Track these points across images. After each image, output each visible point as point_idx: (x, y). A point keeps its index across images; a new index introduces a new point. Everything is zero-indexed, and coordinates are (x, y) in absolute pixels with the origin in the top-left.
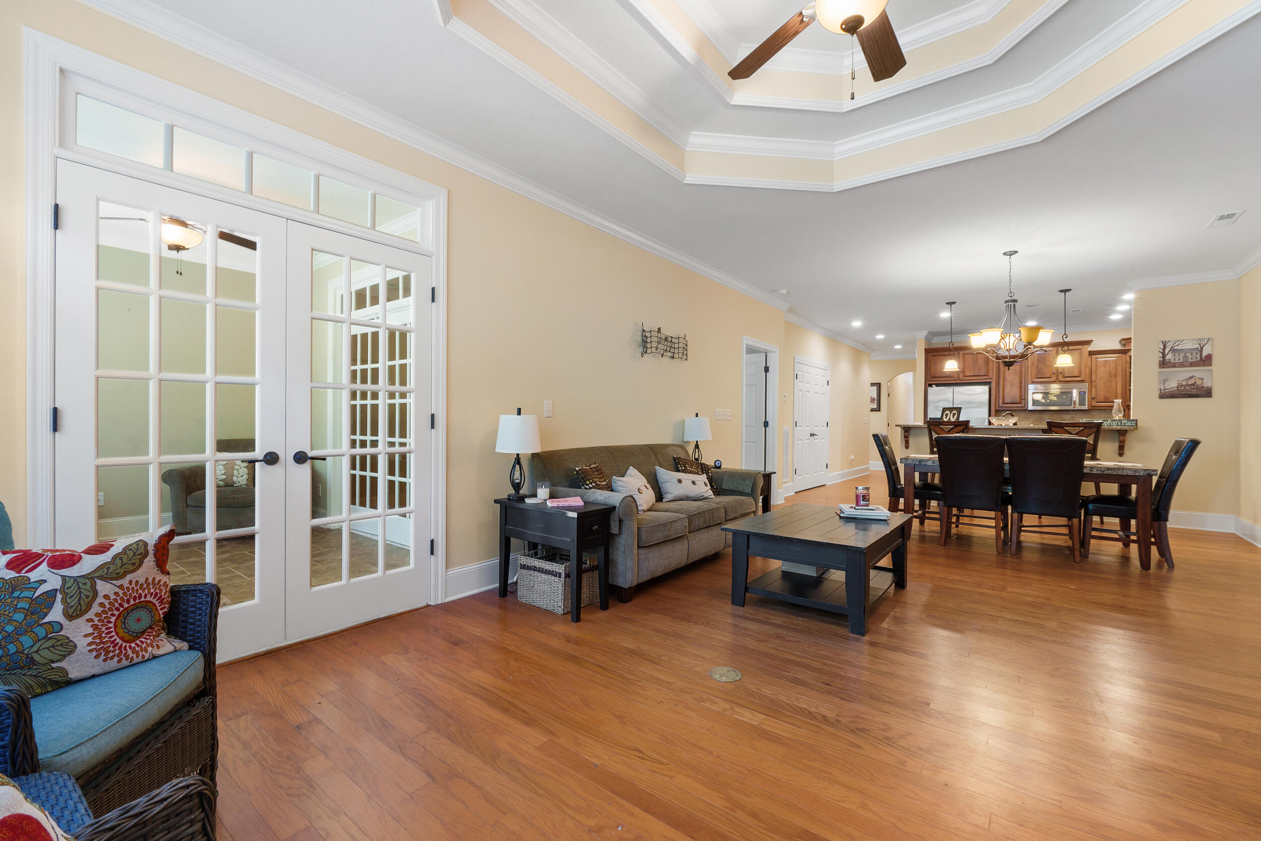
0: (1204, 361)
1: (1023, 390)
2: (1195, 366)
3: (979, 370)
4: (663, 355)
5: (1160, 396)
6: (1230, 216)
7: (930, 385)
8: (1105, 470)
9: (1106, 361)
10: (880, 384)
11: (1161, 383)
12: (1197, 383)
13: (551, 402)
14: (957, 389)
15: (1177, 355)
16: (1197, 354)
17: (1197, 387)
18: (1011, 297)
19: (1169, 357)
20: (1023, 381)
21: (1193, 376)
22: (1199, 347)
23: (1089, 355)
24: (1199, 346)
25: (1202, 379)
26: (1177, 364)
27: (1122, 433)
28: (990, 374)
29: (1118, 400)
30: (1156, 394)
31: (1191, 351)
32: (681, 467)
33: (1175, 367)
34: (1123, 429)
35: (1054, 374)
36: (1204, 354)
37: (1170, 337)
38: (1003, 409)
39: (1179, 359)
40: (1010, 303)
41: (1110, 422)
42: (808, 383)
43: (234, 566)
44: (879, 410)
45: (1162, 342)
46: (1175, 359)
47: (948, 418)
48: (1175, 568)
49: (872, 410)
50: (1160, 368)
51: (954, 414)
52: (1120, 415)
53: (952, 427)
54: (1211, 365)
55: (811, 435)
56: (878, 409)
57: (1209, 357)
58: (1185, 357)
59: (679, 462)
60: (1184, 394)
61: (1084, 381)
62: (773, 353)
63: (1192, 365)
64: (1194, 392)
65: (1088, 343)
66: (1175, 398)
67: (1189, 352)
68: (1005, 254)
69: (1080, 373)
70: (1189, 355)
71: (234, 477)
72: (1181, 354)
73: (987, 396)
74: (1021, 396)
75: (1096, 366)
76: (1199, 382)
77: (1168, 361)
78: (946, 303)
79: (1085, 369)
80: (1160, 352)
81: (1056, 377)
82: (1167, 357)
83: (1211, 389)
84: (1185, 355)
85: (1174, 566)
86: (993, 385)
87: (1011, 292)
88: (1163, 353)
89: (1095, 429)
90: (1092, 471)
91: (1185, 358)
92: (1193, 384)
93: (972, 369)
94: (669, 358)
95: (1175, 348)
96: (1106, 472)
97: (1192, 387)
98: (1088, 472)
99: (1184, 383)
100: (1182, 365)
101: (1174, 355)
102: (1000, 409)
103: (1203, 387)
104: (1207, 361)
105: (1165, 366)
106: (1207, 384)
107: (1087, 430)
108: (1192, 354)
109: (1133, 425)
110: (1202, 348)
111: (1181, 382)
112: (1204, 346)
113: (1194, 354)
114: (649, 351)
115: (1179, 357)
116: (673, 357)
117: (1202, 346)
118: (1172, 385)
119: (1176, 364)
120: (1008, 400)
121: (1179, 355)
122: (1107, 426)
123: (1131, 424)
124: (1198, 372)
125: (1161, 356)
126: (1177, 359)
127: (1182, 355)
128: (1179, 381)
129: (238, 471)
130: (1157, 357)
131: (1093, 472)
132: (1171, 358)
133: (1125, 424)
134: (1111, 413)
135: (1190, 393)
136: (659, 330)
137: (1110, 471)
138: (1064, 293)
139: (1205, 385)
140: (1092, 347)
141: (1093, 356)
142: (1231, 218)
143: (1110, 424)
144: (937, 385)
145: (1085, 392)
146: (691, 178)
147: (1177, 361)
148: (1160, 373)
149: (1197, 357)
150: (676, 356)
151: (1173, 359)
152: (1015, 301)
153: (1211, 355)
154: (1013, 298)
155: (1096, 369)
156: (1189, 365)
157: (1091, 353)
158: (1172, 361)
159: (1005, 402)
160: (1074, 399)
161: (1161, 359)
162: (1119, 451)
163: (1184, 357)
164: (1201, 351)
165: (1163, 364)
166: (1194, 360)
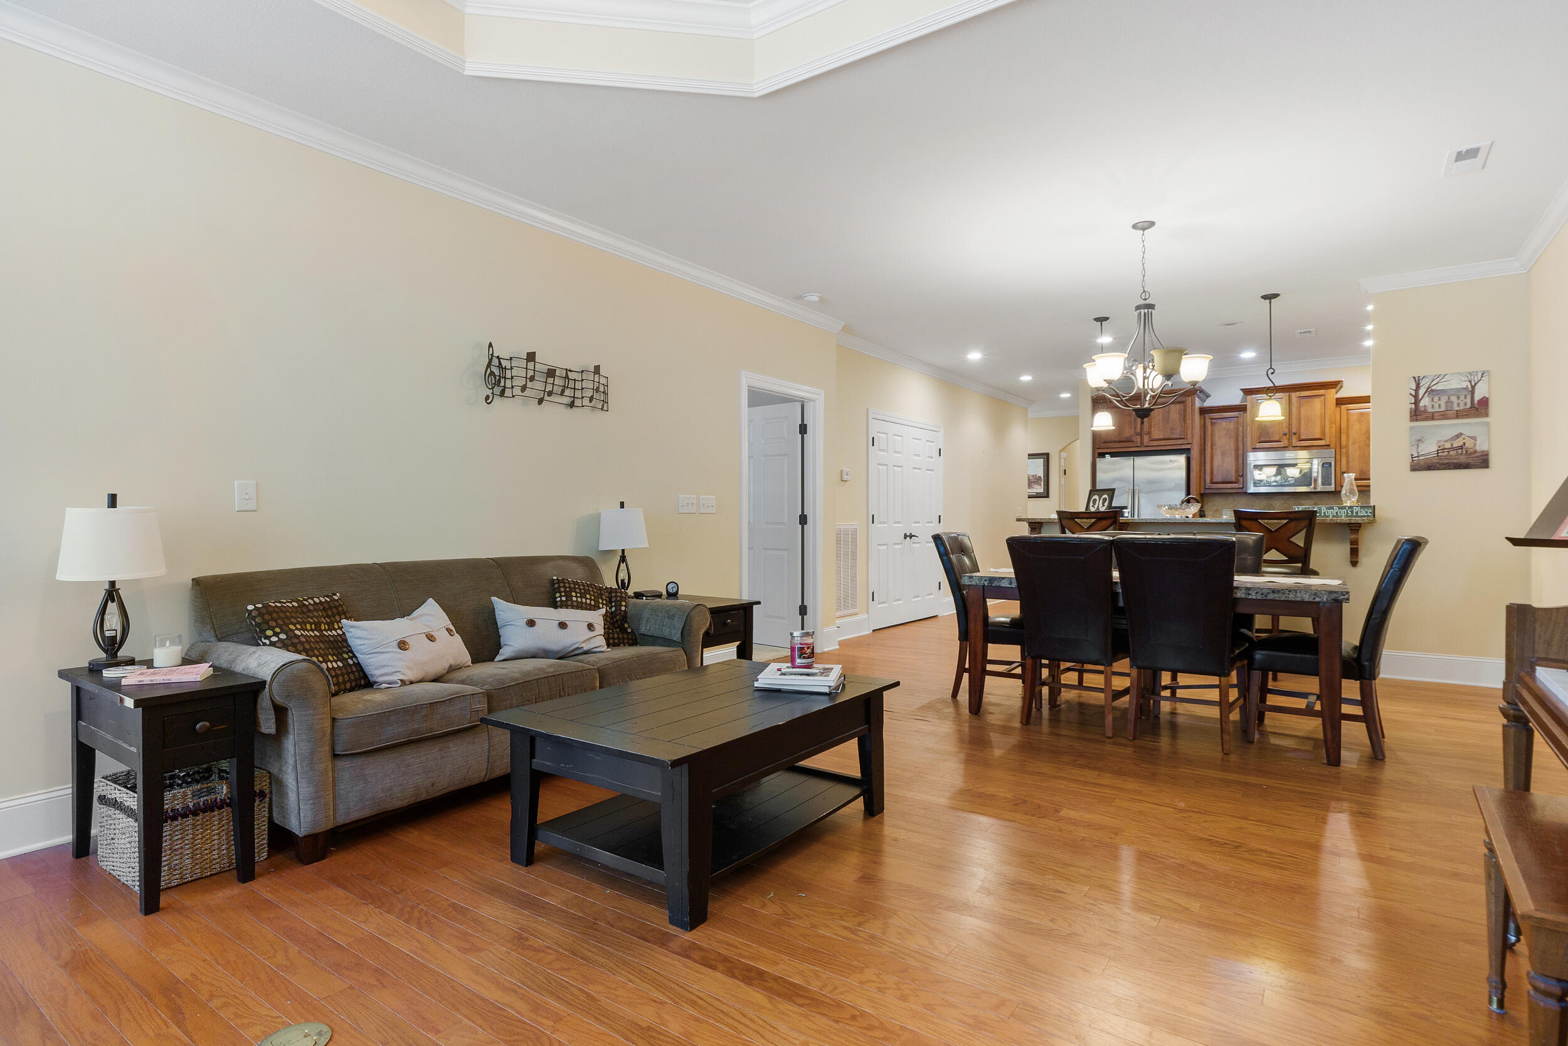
0: (1477, 409)
1: (1241, 461)
2: (1463, 417)
3: (1171, 430)
4: (540, 401)
5: (1411, 466)
6: (1472, 153)
7: (1102, 455)
8: (1268, 593)
9: (1361, 414)
10: (1047, 455)
11: (1413, 445)
12: (1467, 445)
13: (254, 482)
14: (1140, 461)
15: (1436, 399)
16: (1466, 398)
17: (1467, 451)
18: (1145, 299)
19: (1425, 402)
20: (1241, 447)
21: (1461, 434)
22: (1469, 386)
23: (1336, 404)
24: (1469, 384)
25: (1474, 438)
26: (1438, 414)
27: (1354, 528)
28: (1189, 436)
29: (1351, 474)
30: (1407, 462)
31: (1457, 392)
32: (561, 596)
33: (1433, 419)
34: (1353, 522)
35: (1285, 435)
36: (1477, 398)
37: (1427, 370)
38: (1211, 491)
39: (1440, 406)
40: (1142, 311)
41: (1336, 509)
42: (899, 453)
44: (1048, 496)
45: (1414, 378)
46: (1433, 406)
47: (1096, 506)
48: (1386, 760)
49: (1038, 496)
50: (1411, 421)
51: (1105, 500)
52: (1353, 500)
53: (1093, 520)
54: (1487, 415)
55: (906, 536)
56: (1046, 494)
57: (1485, 402)
58: (1449, 402)
59: (559, 587)
60: (1447, 463)
61: (1329, 445)
62: (812, 402)
63: (1459, 415)
64: (1463, 459)
65: (1335, 385)
66: (1433, 470)
67: (1454, 395)
68: (1135, 227)
69: (1323, 433)
70: (1454, 399)
72: (1442, 398)
73: (1183, 473)
74: (1237, 471)
75: (1348, 421)
76: (1469, 444)
77: (1423, 409)
78: (1095, 319)
79: (1331, 427)
80: (1411, 394)
81: (1289, 439)
82: (1422, 404)
83: (1487, 455)
84: (1449, 399)
85: (1384, 757)
86: (1195, 453)
87: (1144, 291)
88: (1416, 396)
89: (1306, 523)
90: (1249, 594)
91: (1449, 404)
92: (1461, 447)
93: (1161, 428)
94: (563, 407)
95: (1434, 388)
96: (1270, 597)
97: (1460, 451)
98: (1243, 596)
99: (1448, 445)
100: (1444, 416)
101: (1433, 400)
102: (1207, 491)
103: (1475, 452)
104: (1480, 408)
105: (1419, 418)
106: (1481, 447)
107: (1293, 524)
108: (1458, 398)
109: (1368, 515)
110: (1473, 387)
111: (1442, 444)
112: (1476, 384)
113: (1462, 397)
114: (508, 393)
115: (1440, 402)
116: (572, 405)
117: (1473, 384)
118: (1429, 448)
119: (1435, 414)
120: (1218, 478)
121: (1439, 400)
122: (1333, 516)
123: (1366, 512)
124: (1469, 427)
125: (1413, 402)
126: (1436, 405)
127: (1444, 399)
128: (1439, 441)
130: (1407, 404)
131: (1250, 597)
132: (1427, 404)
133: (1357, 513)
134: (1341, 498)
135: (1456, 461)
136: (531, 357)
137: (1275, 595)
138: (1268, 301)
139: (1478, 448)
140: (1344, 393)
141: (1343, 406)
142: (1475, 157)
143: (1337, 513)
144: (1113, 455)
145: (1330, 464)
146: (476, 65)
147: (1436, 409)
148: (1411, 428)
149: (1464, 403)
150: (578, 402)
151: (1430, 407)
152: (1151, 306)
153: (1487, 399)
154: (1147, 302)
155: (1348, 427)
156: (1455, 416)
157: (1340, 402)
158: (1430, 410)
159: (1215, 480)
160: (1314, 475)
161: (1413, 406)
162: (1351, 558)
163: (1447, 402)
164: (1473, 392)
165: (1417, 414)
166: (1462, 407)
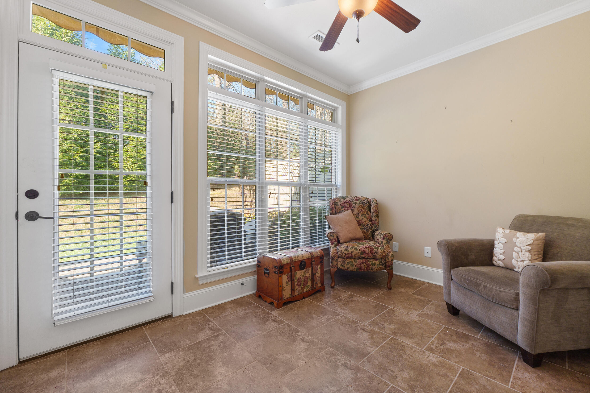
43: (404, 310)
71: (513, 260)
129: (518, 254)
